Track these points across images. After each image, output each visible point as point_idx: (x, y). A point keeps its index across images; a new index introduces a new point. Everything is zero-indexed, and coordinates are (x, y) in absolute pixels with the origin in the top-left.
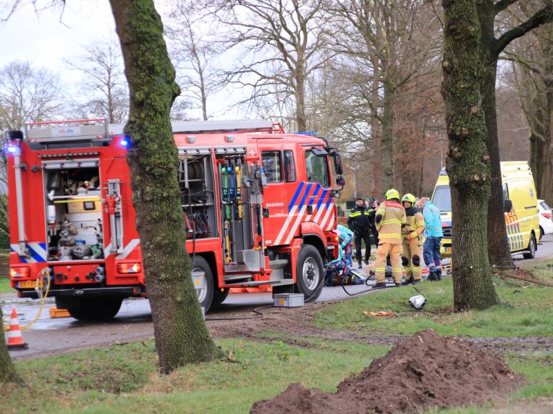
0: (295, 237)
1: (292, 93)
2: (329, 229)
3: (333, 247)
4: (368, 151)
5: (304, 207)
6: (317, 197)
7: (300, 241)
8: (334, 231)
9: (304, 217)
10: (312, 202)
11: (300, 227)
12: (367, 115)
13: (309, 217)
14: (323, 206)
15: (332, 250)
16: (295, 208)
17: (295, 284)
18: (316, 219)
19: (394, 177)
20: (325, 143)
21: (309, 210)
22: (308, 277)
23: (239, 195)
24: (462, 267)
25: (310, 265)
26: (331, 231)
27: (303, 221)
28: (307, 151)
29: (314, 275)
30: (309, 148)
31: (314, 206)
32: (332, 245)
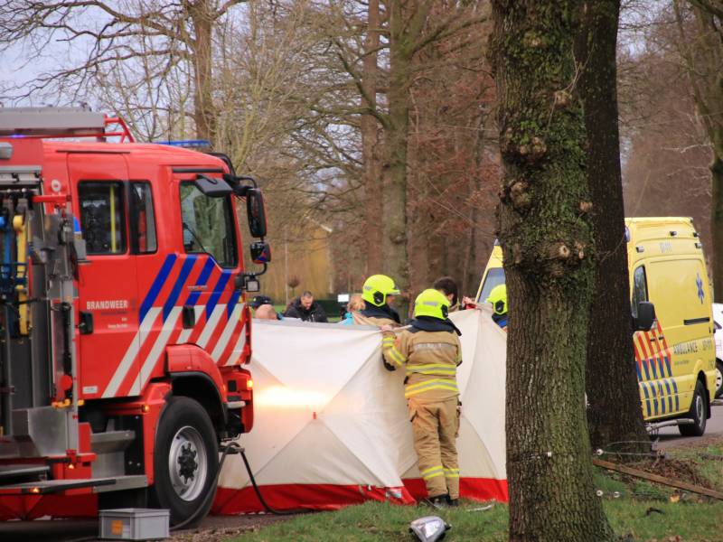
0: (153, 380)
1: (185, 55)
2: (232, 361)
3: (242, 404)
4: (353, 189)
5: (176, 312)
6: (206, 290)
7: (166, 387)
8: (244, 366)
9: (176, 334)
10: (193, 299)
11: (165, 355)
12: (351, 110)
13: (186, 335)
14: (220, 309)
15: (238, 410)
16: (154, 312)
17: (151, 488)
18: (203, 340)
19: (410, 248)
20: (226, 167)
21: (187, 319)
22: (182, 472)
23: (22, 281)
24: (528, 453)
25: (186, 443)
26: (238, 367)
27: (172, 342)
28: (185, 183)
29: (194, 466)
30: (189, 176)
31: (199, 310)
32: (239, 399)
